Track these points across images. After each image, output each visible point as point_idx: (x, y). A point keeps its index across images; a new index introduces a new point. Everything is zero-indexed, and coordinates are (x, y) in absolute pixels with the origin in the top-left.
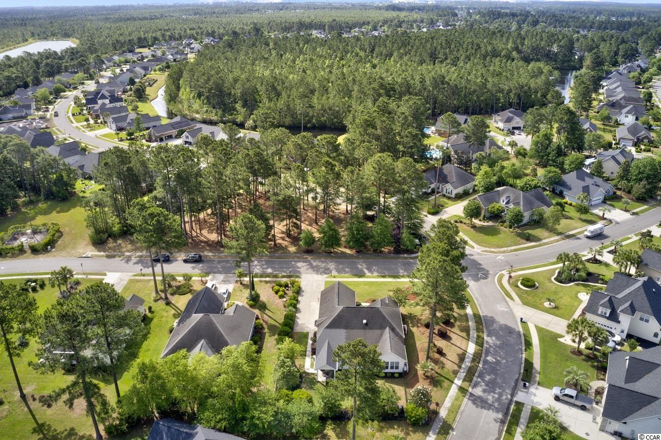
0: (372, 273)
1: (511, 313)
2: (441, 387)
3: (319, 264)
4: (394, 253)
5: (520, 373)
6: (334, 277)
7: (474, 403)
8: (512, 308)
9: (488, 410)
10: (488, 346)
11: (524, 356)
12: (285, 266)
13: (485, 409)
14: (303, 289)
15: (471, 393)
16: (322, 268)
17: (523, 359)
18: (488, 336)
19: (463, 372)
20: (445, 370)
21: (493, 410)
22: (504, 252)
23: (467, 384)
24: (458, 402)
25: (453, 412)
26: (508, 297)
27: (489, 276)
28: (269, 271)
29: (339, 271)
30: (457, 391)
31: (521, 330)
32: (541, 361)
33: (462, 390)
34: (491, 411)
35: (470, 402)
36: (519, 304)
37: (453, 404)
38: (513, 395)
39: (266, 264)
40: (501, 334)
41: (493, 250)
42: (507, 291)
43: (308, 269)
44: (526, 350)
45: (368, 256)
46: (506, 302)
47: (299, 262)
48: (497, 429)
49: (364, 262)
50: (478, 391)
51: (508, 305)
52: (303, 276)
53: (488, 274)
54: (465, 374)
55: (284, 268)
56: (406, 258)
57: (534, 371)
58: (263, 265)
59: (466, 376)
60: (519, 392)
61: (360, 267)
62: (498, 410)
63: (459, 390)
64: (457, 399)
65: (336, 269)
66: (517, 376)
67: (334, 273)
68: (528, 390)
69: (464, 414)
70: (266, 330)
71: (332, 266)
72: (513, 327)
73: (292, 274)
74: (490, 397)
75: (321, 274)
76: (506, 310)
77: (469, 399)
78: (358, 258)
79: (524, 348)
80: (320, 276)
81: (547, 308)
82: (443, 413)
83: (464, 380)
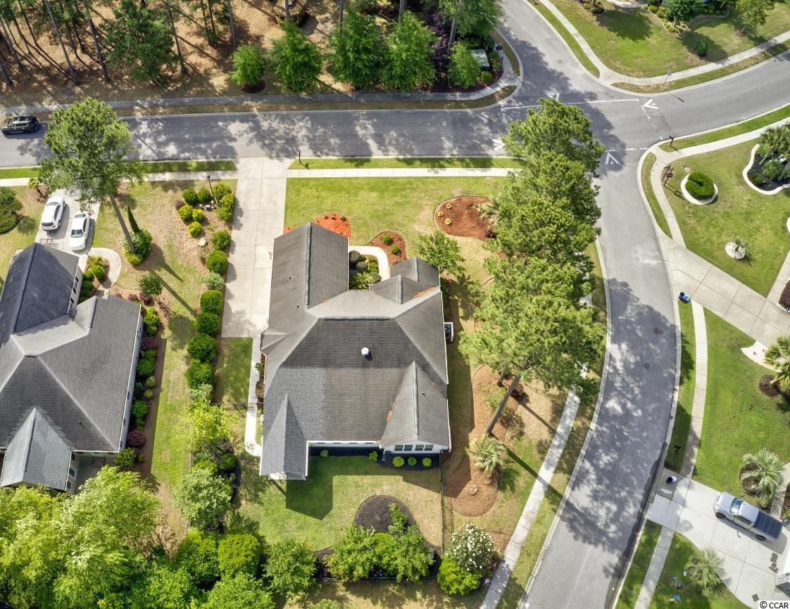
0: (386, 152)
1: (662, 274)
2: (513, 489)
3: (275, 125)
4: (433, 90)
5: (665, 445)
6: (307, 166)
7: (573, 528)
8: (665, 257)
9: (596, 545)
10: (611, 371)
11: (676, 396)
12: (204, 135)
13: (590, 543)
14: (241, 205)
15: (568, 503)
16: (280, 138)
17: (675, 406)
18: (614, 340)
19: (558, 447)
20: (524, 442)
21: (604, 544)
22: (657, 89)
23: (562, 477)
24: (542, 528)
25: (529, 555)
26: (661, 225)
27: (626, 159)
28: (172, 150)
29: (317, 147)
30: (543, 496)
31: (678, 323)
32: (706, 412)
33: (553, 494)
34: (600, 547)
35: (564, 524)
36: (679, 247)
37: (531, 535)
38: (645, 505)
39: (165, 131)
40: (640, 334)
41: (636, 81)
42: (659, 209)
43: (251, 141)
44: (681, 383)
45: (378, 97)
46: (656, 239)
47: (233, 119)
48: (606, 591)
49: (369, 117)
50: (581, 497)
51: (659, 249)
52: (242, 163)
53: (624, 154)
54: (561, 451)
55: (200, 140)
56: (458, 104)
57: (690, 438)
58: (159, 133)
59: (563, 456)
60: (658, 498)
61: (360, 131)
62: (612, 545)
63: (547, 496)
64: (539, 521)
65: (309, 140)
66: (658, 452)
67: (306, 153)
68: (674, 490)
69: (549, 558)
70: (167, 333)
71: (301, 129)
72: (663, 313)
73: (218, 158)
74: (602, 512)
75: (278, 156)
76: (654, 263)
77: (562, 518)
78: (357, 105)
79: (678, 375)
80: (276, 161)
81: (730, 259)
82: (511, 557)
83: (559, 469)
